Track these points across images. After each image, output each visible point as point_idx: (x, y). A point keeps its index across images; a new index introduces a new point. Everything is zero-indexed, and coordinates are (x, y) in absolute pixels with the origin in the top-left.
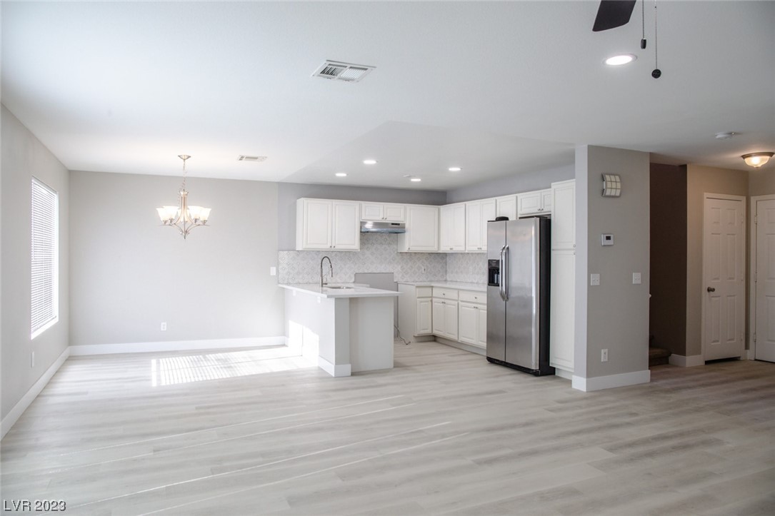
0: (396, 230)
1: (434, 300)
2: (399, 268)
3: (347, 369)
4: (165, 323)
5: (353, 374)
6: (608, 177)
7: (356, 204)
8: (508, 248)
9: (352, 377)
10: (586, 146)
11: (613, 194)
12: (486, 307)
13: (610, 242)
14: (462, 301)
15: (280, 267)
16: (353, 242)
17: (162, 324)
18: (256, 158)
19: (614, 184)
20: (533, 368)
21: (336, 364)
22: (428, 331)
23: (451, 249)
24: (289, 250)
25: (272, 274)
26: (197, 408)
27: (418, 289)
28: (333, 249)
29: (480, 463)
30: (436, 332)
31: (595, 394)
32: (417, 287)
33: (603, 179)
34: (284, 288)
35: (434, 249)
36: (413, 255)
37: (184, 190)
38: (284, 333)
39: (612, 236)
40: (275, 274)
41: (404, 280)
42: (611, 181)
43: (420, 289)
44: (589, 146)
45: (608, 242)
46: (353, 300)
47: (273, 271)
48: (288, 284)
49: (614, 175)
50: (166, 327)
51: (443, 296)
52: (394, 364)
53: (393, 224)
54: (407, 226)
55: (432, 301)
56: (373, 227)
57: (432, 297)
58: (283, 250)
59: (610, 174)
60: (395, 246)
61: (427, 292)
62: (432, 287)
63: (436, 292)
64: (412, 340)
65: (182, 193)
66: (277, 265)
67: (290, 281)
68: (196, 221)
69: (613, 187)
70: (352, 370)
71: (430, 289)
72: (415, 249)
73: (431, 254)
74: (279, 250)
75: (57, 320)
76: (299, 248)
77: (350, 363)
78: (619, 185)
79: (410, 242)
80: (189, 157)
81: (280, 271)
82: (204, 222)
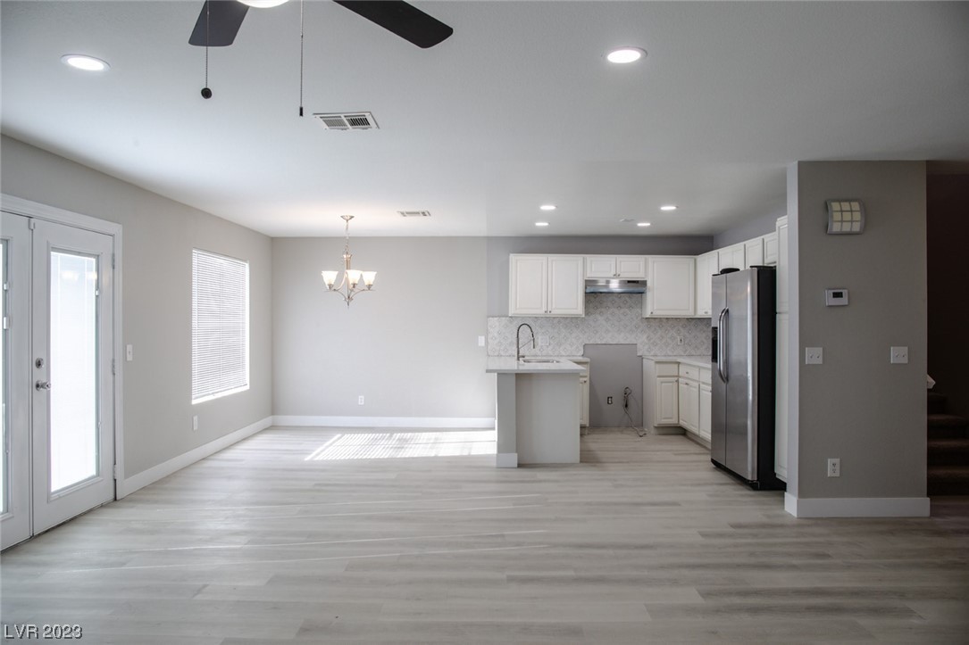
0: (636, 289)
1: (680, 379)
2: (644, 337)
3: (513, 459)
4: (363, 397)
5: (520, 466)
6: (835, 206)
7: (579, 258)
8: (728, 311)
9: (519, 469)
10: (797, 162)
11: (847, 228)
12: (710, 388)
13: (843, 301)
14: (703, 383)
15: (490, 336)
16: (576, 305)
17: (360, 397)
18: (418, 213)
19: (847, 216)
20: (749, 478)
21: (499, 452)
22: (673, 421)
23: (706, 313)
24: (499, 316)
25: (479, 345)
26: (316, 485)
27: (657, 365)
28: (548, 315)
29: (511, 580)
30: (683, 423)
31: (807, 521)
32: (657, 362)
33: (826, 207)
35: (690, 314)
36: (665, 321)
37: (347, 253)
39: (845, 292)
40: (483, 345)
41: (648, 354)
42: (842, 211)
43: (662, 365)
44: (799, 163)
45: (838, 301)
46: (521, 377)
47: (481, 341)
48: (500, 356)
49: (849, 200)
50: (363, 401)
51: (686, 375)
52: (581, 458)
53: (629, 282)
54: (649, 284)
55: (677, 381)
56: (620, 287)
57: (678, 376)
58: (493, 317)
59: (840, 201)
60: (640, 310)
61: (672, 369)
62: (679, 363)
63: (683, 370)
64: (653, 431)
65: (345, 256)
66: (487, 334)
67: (502, 353)
69: (846, 218)
70: (518, 460)
71: (676, 366)
72: (658, 313)
73: (690, 320)
74: (488, 317)
75: (248, 387)
76: (512, 312)
77: (517, 452)
78: (857, 216)
79: (655, 304)
80: (352, 217)
81: (490, 341)
82: (369, 287)
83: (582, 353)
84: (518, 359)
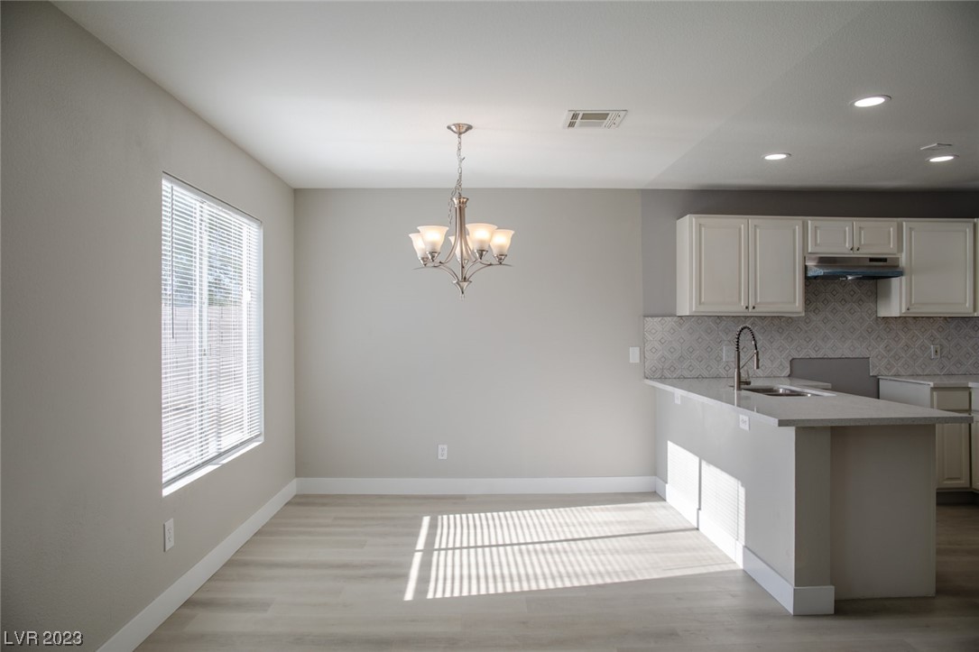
0: (878, 271)
2: (880, 348)
3: (826, 597)
4: (445, 447)
5: (839, 610)
7: (796, 223)
15: (648, 347)
16: (793, 302)
17: (440, 447)
18: (603, 116)
21: (798, 583)
22: (963, 483)
24: (663, 316)
25: (631, 361)
27: (935, 393)
28: (751, 312)
32: (934, 389)
34: (653, 387)
35: (965, 309)
37: (460, 197)
38: (656, 468)
40: (638, 361)
41: (893, 372)
43: (943, 393)
47: (634, 355)
48: (662, 379)
50: (446, 452)
53: (872, 260)
57: (968, 411)
58: (652, 316)
60: (873, 306)
62: (969, 389)
65: (457, 202)
66: (642, 343)
67: (667, 374)
68: (481, 256)
70: (837, 600)
71: (965, 394)
72: (920, 310)
73: (949, 320)
74: (645, 316)
75: (260, 441)
76: (682, 309)
77: (832, 584)
80: (469, 128)
81: (647, 354)
82: (501, 258)
83: (787, 372)
84: (739, 389)
